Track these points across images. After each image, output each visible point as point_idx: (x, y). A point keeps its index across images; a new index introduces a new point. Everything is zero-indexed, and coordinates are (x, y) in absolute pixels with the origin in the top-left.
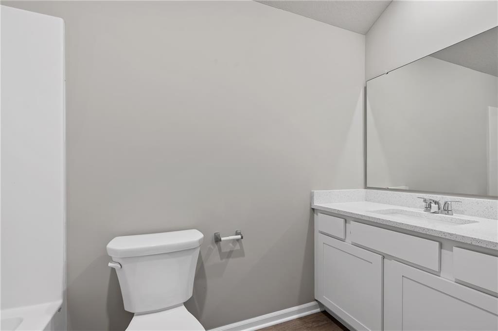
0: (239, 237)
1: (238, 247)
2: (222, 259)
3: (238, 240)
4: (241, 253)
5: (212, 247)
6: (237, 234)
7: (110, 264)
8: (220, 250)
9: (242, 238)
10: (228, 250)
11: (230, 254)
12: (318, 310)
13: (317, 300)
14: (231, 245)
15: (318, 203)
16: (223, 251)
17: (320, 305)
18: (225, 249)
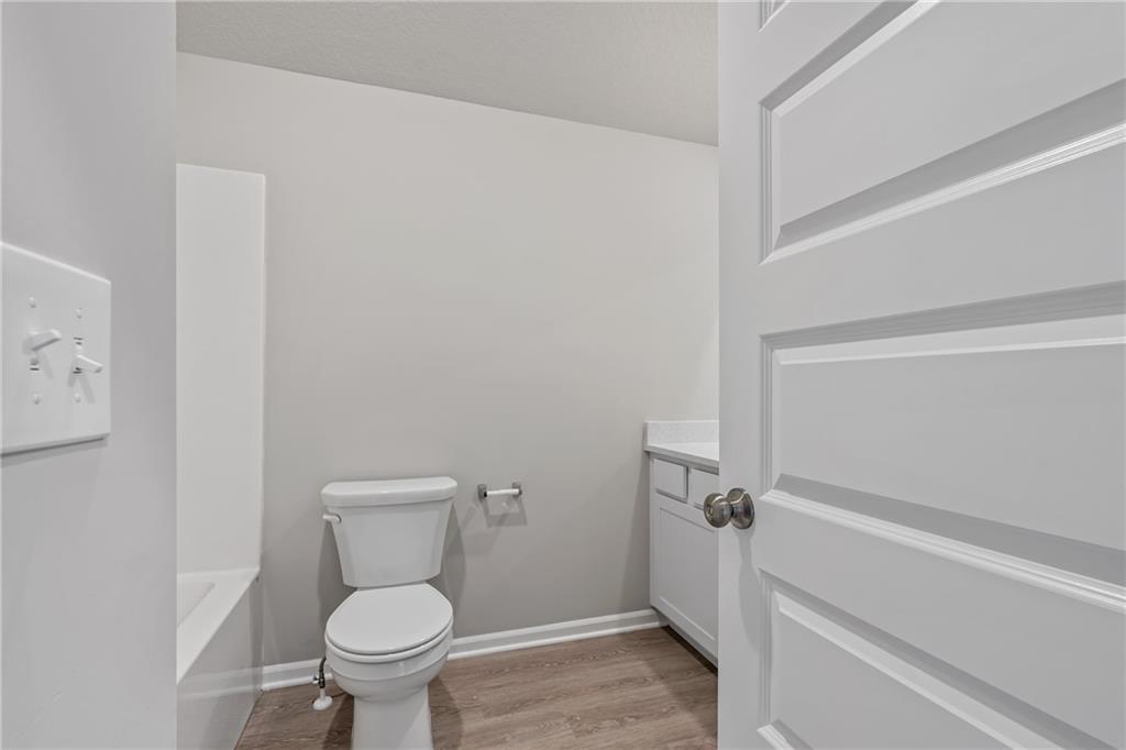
0: (517, 491)
1: (515, 508)
2: (489, 525)
3: (516, 497)
4: (521, 519)
5: (474, 506)
6: (514, 487)
7: (325, 517)
8: (486, 511)
9: (520, 493)
10: (500, 513)
11: (502, 520)
12: (656, 624)
13: (654, 608)
14: (504, 504)
15: (654, 443)
16: (491, 513)
17: (660, 615)
18: (495, 511)
